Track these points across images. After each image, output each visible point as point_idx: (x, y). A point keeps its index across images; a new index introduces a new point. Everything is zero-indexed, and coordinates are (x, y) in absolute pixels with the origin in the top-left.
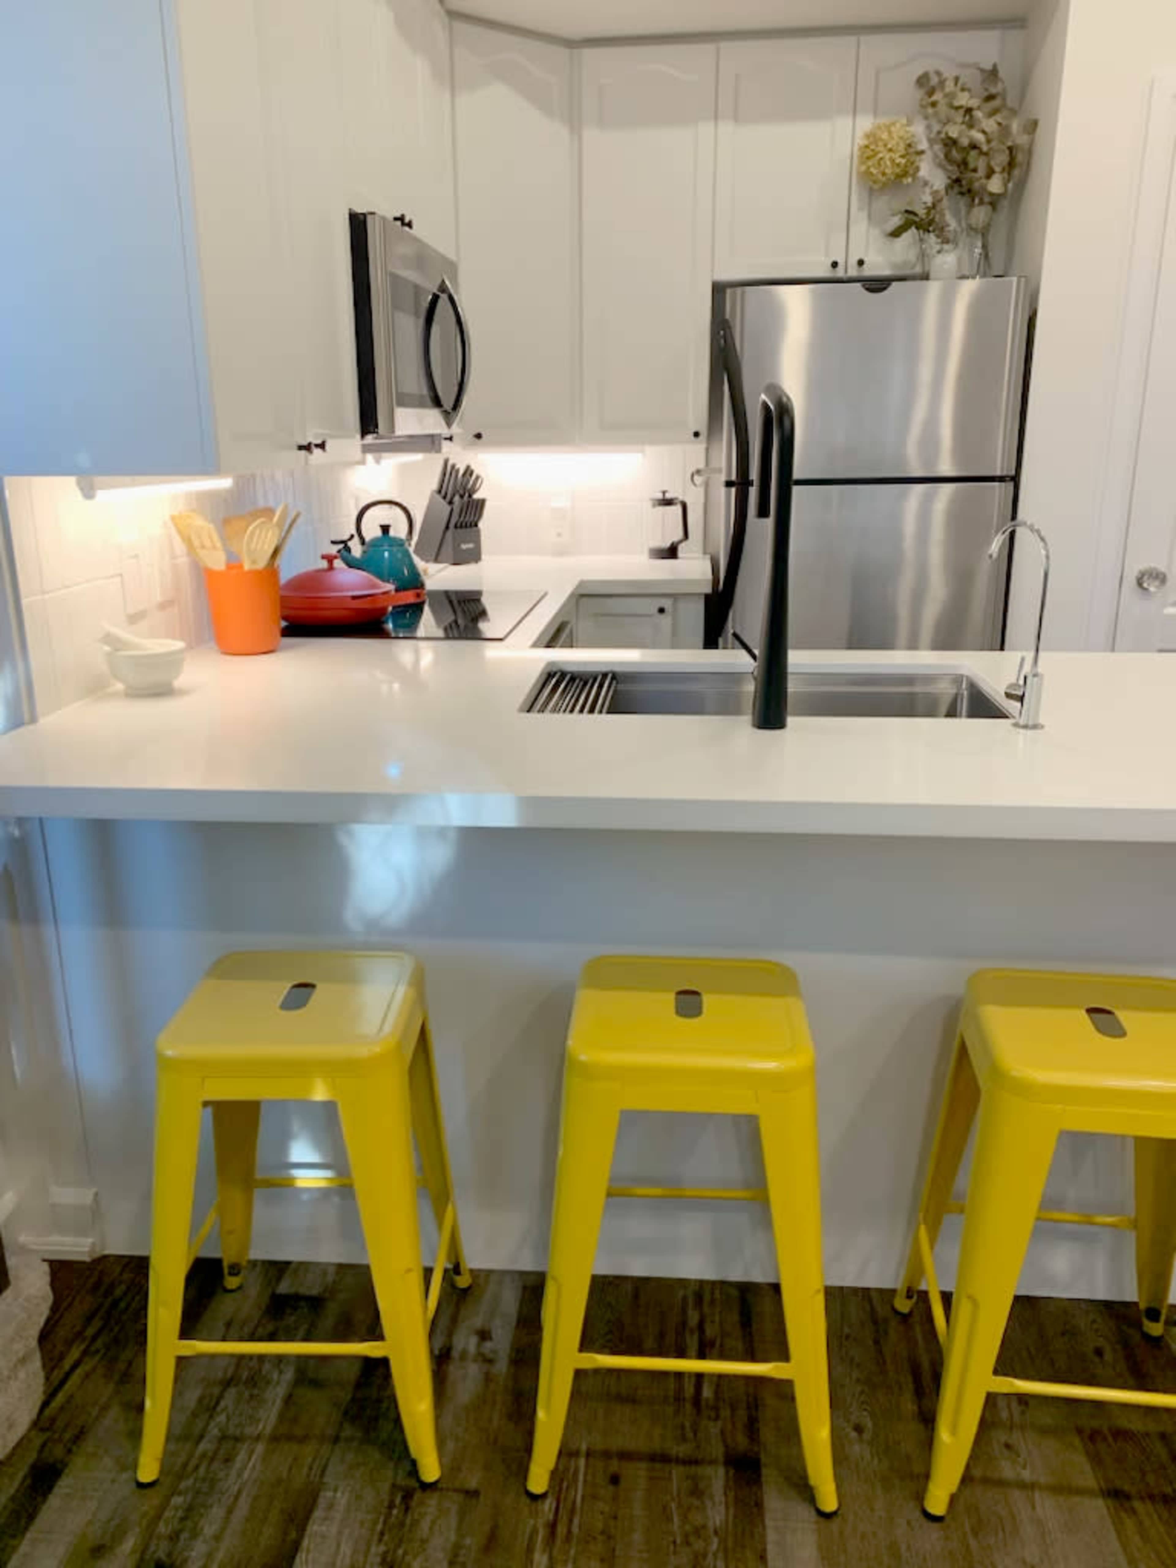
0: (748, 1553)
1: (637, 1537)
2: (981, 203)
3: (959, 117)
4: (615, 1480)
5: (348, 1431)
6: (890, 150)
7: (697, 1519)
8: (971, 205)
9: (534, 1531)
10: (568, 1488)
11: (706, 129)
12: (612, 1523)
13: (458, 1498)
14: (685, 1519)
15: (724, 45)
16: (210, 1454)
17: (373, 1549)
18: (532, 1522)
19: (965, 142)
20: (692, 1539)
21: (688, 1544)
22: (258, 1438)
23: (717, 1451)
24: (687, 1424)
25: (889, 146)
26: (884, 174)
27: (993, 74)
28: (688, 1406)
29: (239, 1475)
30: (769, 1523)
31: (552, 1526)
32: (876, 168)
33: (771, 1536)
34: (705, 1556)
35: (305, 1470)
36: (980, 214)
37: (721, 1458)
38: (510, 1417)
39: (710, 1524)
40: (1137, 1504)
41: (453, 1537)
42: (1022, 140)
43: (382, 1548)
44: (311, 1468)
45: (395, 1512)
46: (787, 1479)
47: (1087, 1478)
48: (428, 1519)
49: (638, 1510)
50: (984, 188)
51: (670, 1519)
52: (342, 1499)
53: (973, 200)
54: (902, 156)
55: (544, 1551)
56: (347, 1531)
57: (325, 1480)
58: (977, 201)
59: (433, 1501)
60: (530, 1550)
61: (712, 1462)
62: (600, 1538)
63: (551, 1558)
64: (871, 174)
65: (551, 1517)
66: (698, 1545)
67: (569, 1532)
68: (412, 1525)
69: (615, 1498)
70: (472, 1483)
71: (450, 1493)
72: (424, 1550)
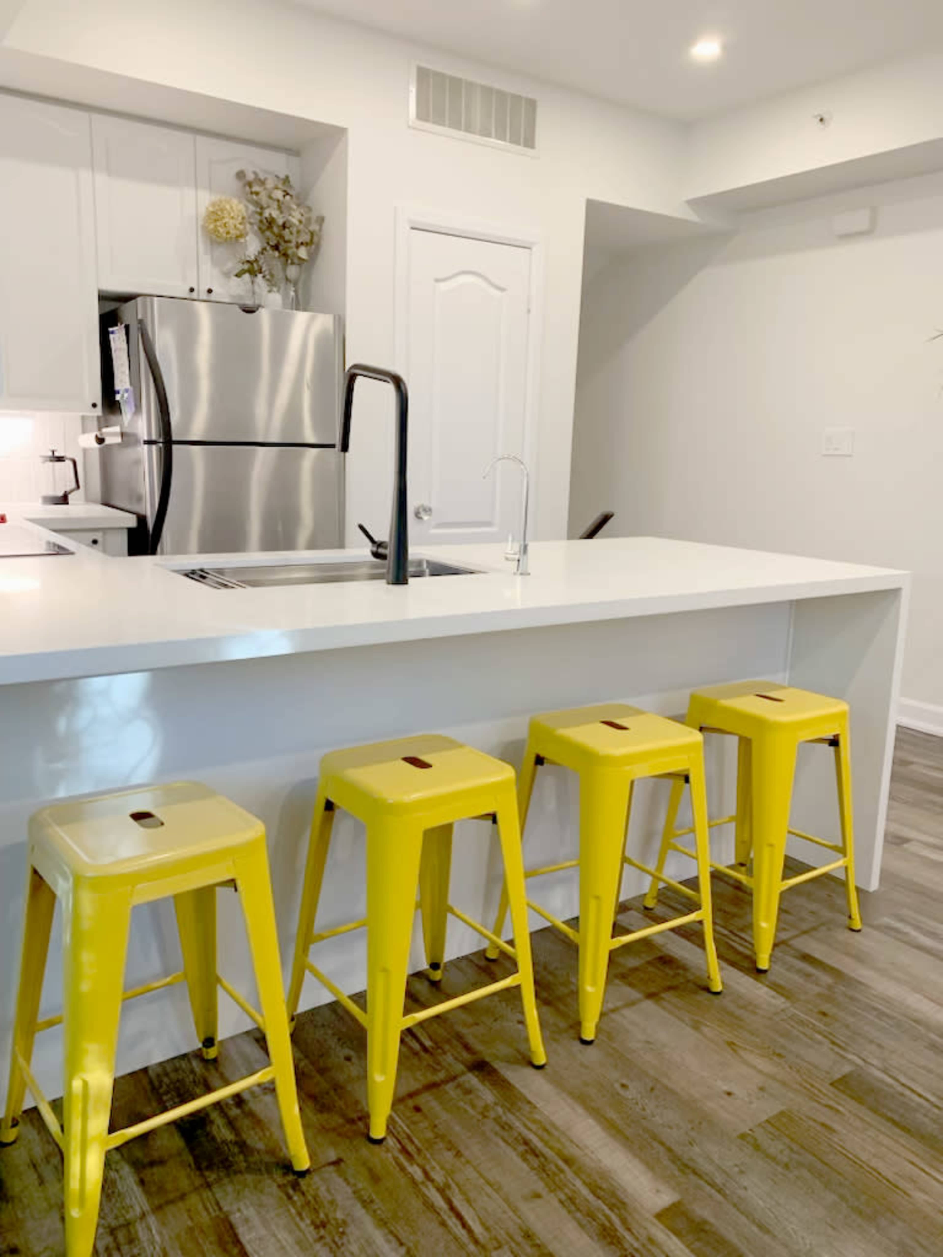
0: (520, 1104)
1: (457, 1128)
2: (292, 263)
3: (275, 205)
4: (417, 1109)
5: (212, 1177)
6: (232, 218)
7: (480, 1104)
8: (285, 265)
9: (395, 1159)
10: (394, 1128)
11: (85, 175)
12: (436, 1130)
13: (332, 1168)
14: (473, 1106)
15: (96, 117)
16: (112, 1245)
17: (302, 1225)
18: (390, 1155)
19: (280, 222)
20: (486, 1114)
21: (485, 1117)
22: (143, 1215)
23: (460, 1067)
24: (431, 1063)
25: (232, 215)
26: (228, 233)
27: (286, 180)
28: (422, 1054)
29: (152, 1242)
30: (517, 1086)
31: (404, 1150)
32: (222, 228)
33: (524, 1091)
34: (500, 1117)
35: (205, 1214)
36: (292, 271)
37: (465, 1069)
38: (321, 1111)
39: (489, 1102)
40: (663, 995)
41: (349, 1190)
42: (314, 227)
43: (308, 1222)
44: (207, 1209)
45: (295, 1198)
46: (508, 1062)
47: (635, 994)
48: (323, 1189)
49: (445, 1116)
50: (295, 254)
51: (466, 1111)
52: (251, 1212)
53: (287, 261)
54: (240, 224)
55: (412, 1164)
56: (273, 1227)
57: (225, 1209)
58: (289, 261)
59: (315, 1179)
60: (403, 1169)
61: (463, 1073)
62: (438, 1140)
63: (418, 1165)
64: (218, 231)
65: (398, 1146)
66: (492, 1114)
67: (416, 1147)
68: (315, 1199)
69: (426, 1117)
70: (332, 1155)
71: (324, 1169)
72: (337, 1205)
